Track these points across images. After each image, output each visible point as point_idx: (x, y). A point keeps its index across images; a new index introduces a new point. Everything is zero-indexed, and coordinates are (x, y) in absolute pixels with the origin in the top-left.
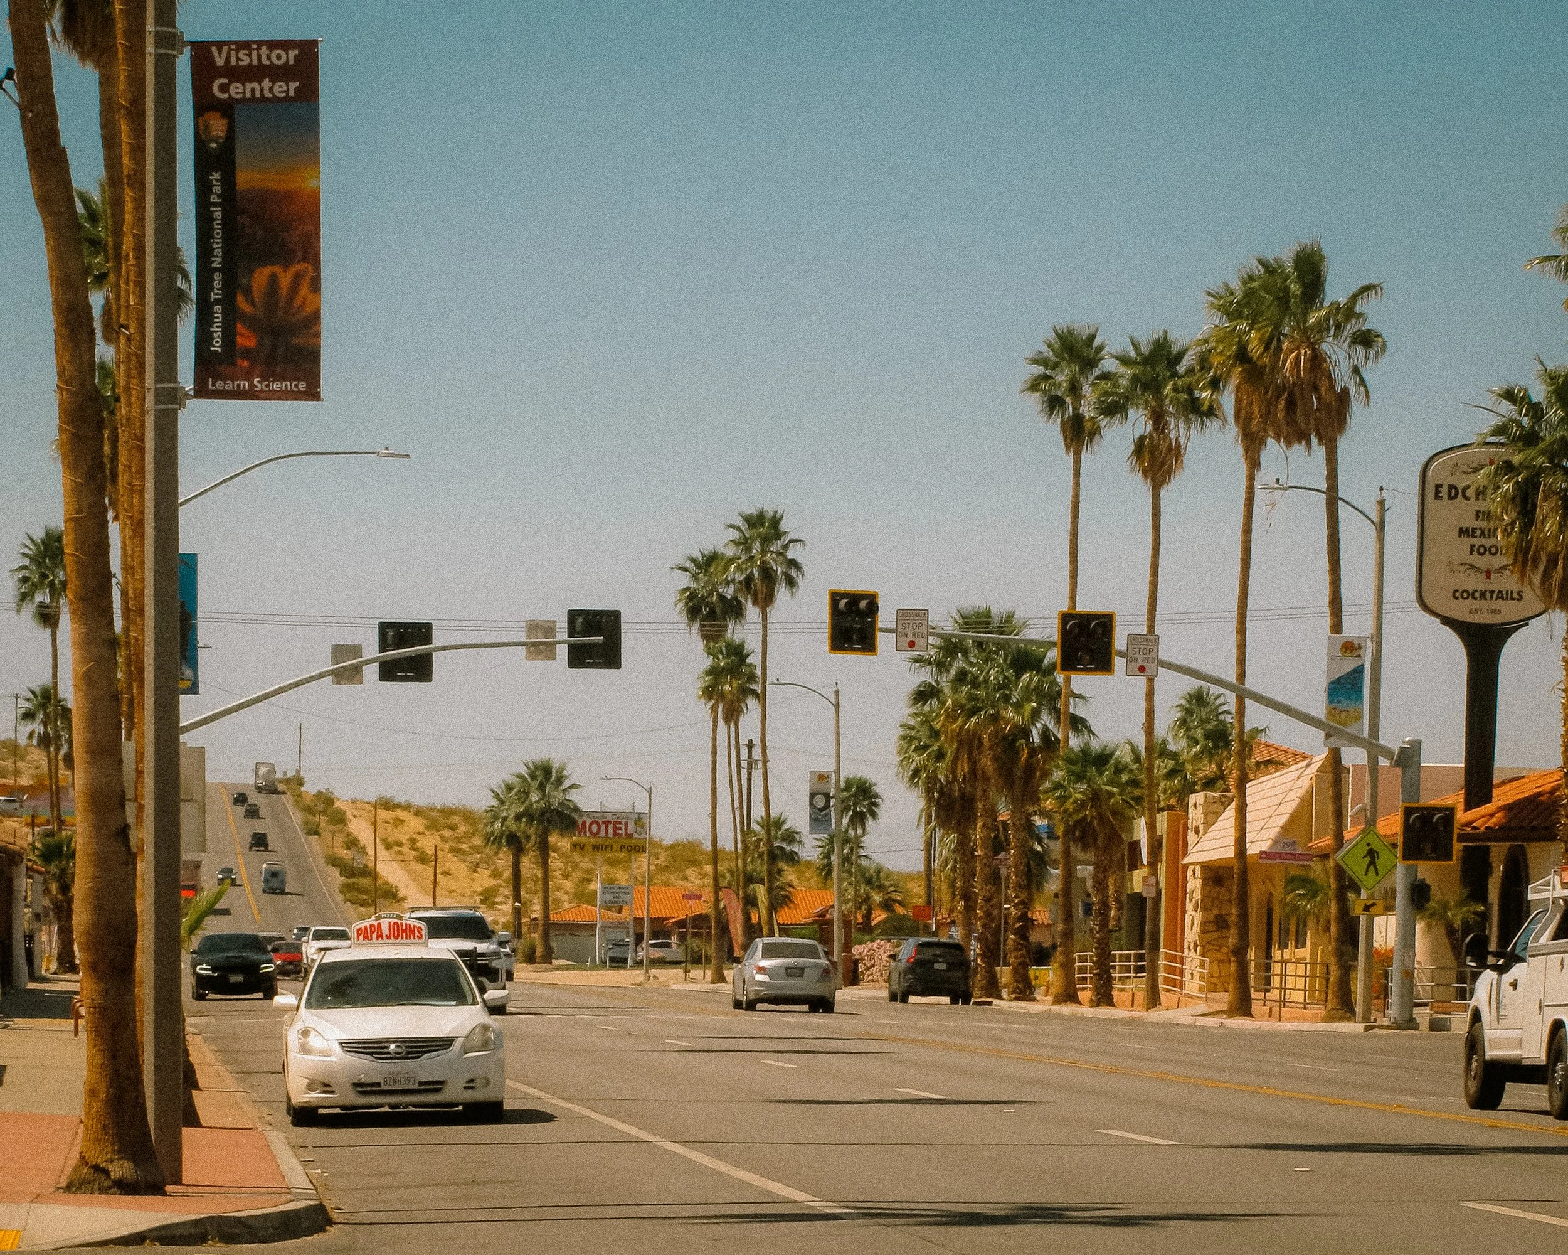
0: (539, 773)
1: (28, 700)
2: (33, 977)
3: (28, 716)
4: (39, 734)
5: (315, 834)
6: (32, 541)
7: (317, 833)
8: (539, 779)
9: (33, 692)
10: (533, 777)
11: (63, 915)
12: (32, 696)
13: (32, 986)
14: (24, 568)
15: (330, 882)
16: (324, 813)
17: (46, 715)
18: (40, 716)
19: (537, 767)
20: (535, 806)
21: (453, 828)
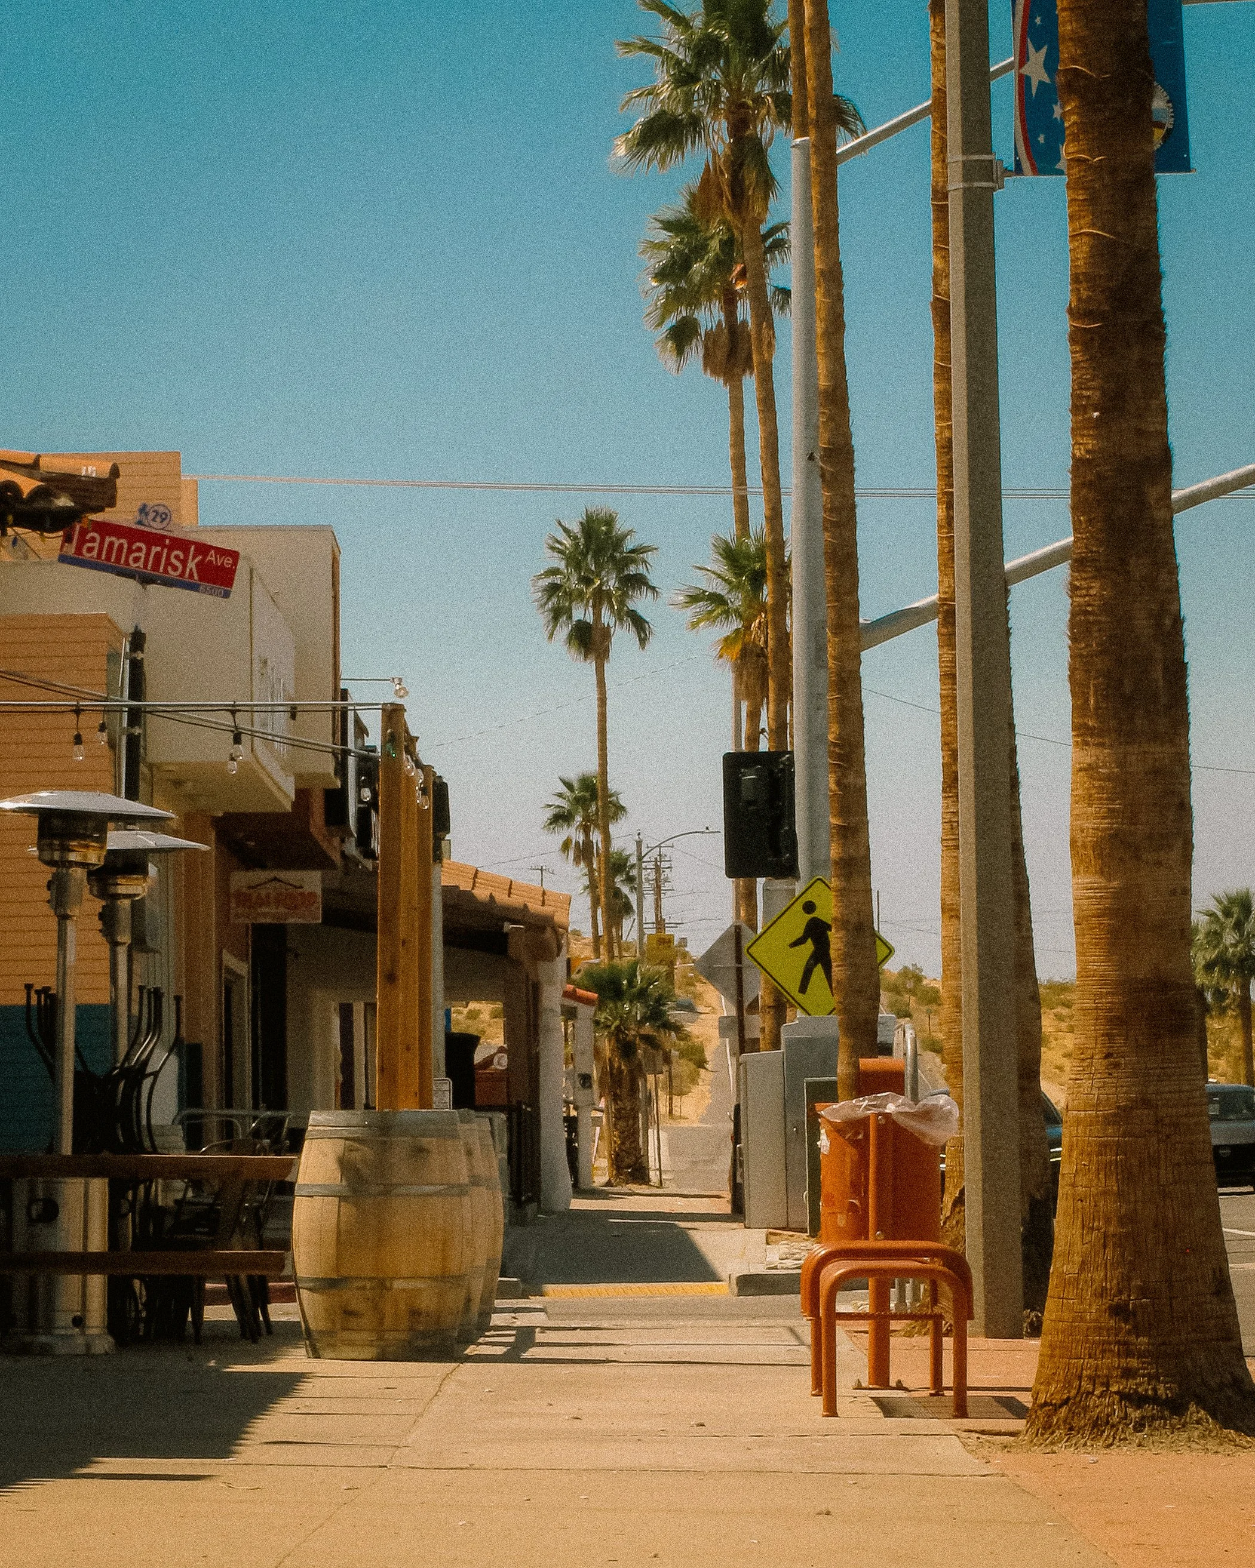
0: (1235, 910)
1: (560, 795)
2: (580, 1190)
3: (560, 818)
4: (577, 843)
5: (906, 1016)
6: (566, 531)
7: (908, 1015)
8: (1235, 916)
9: (569, 786)
10: (1227, 913)
11: (624, 1091)
12: (566, 790)
13: (578, 1204)
14: (554, 572)
15: (930, 1070)
16: (912, 992)
17: (587, 818)
18: (578, 819)
19: (1232, 901)
20: (1231, 950)
21: (1067, 1005)
